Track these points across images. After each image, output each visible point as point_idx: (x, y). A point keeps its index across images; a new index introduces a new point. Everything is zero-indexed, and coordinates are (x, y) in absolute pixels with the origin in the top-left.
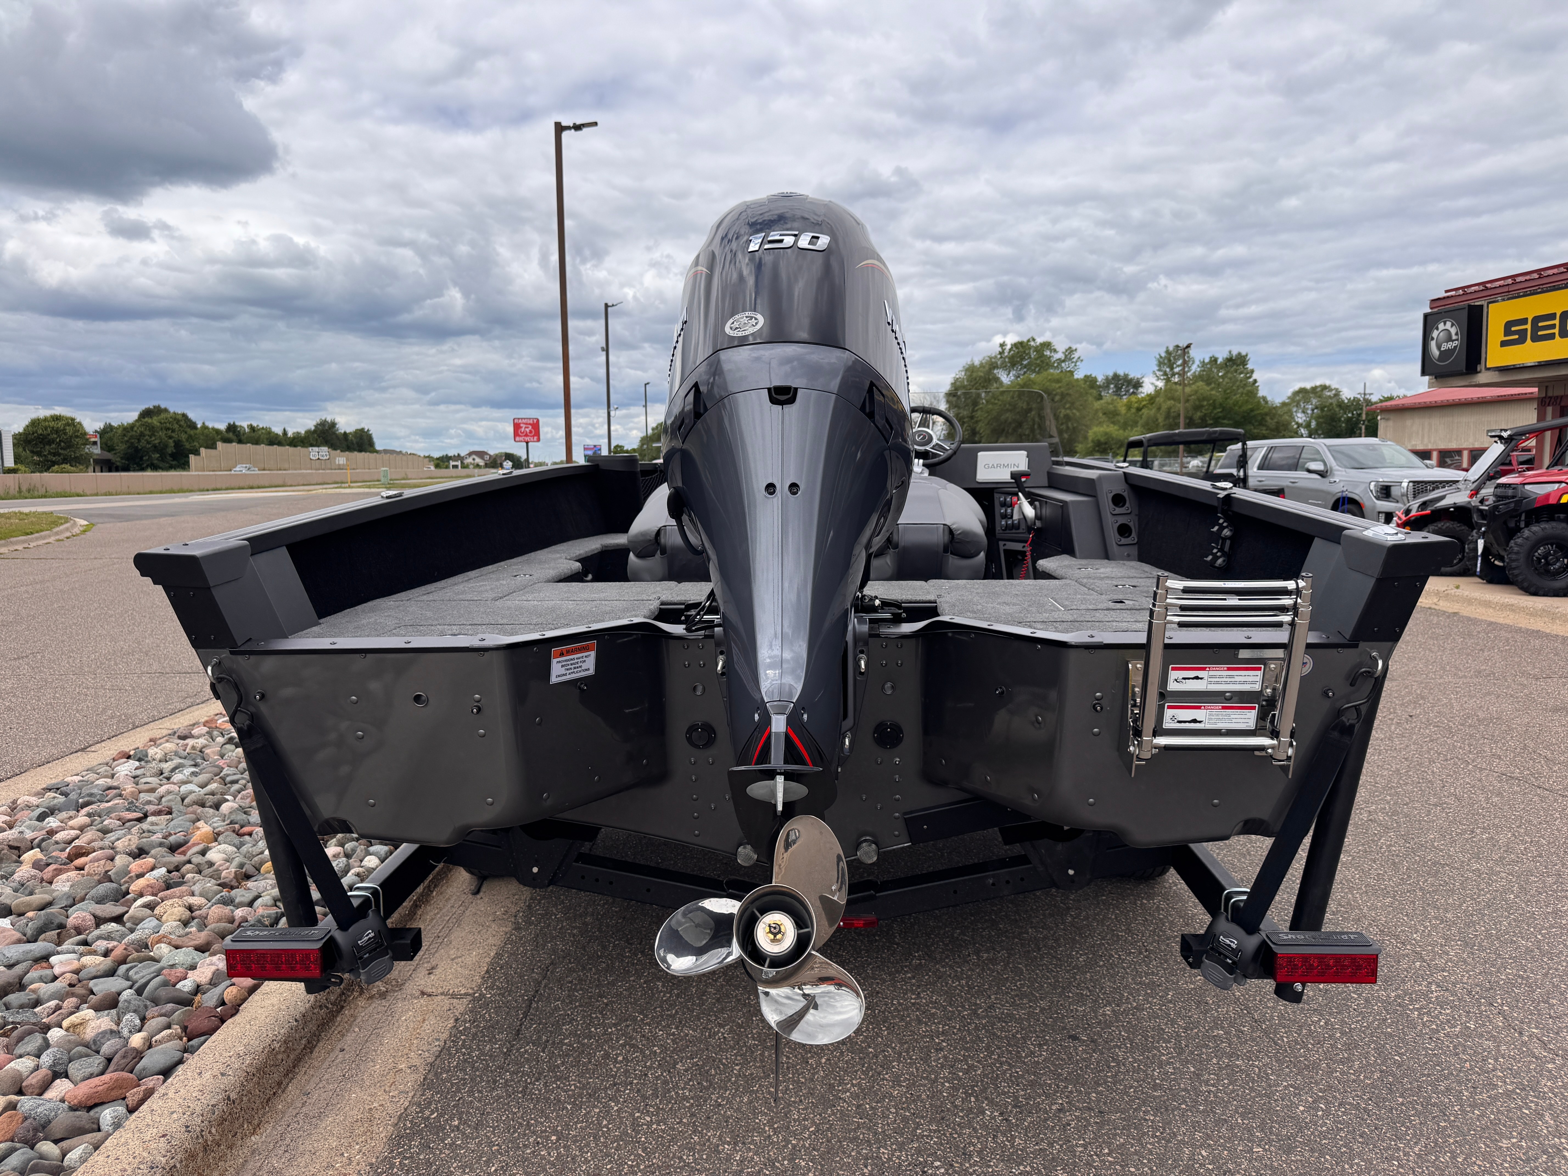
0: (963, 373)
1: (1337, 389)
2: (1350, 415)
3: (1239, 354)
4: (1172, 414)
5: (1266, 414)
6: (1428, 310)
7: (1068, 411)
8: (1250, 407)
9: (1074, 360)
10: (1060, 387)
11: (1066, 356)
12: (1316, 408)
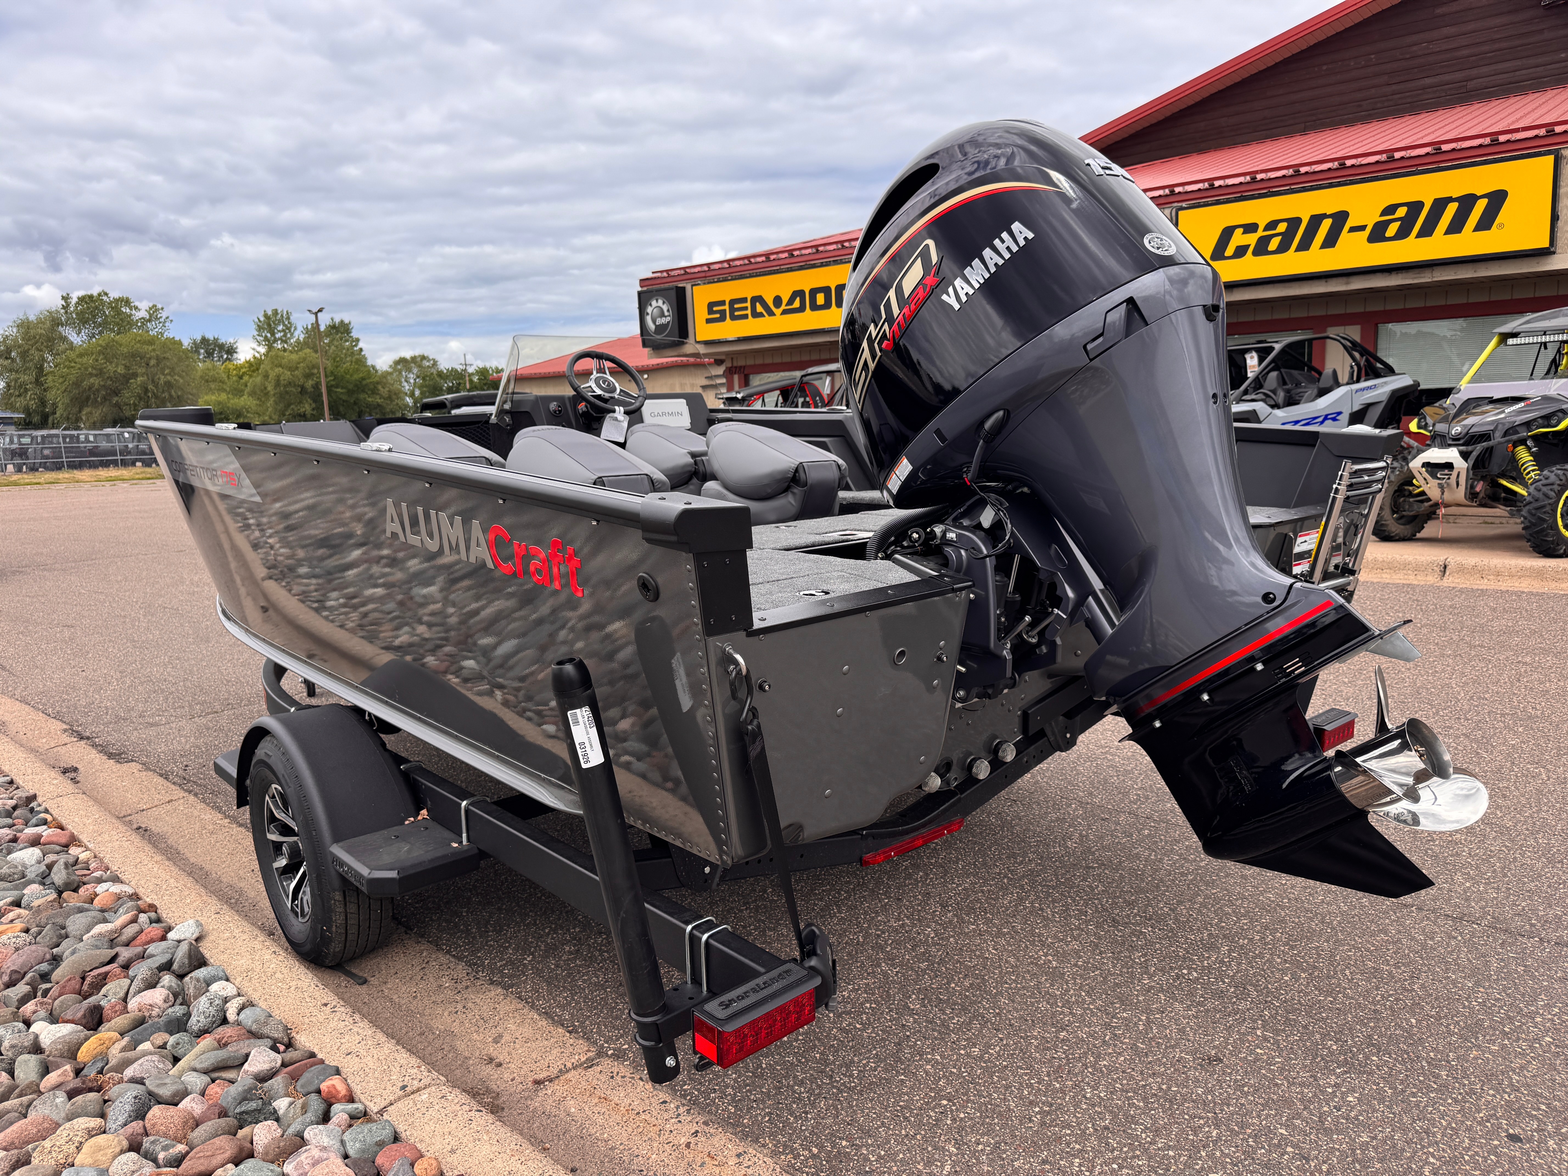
0: (15, 330)
1: (434, 360)
2: (451, 384)
3: (342, 321)
4: (282, 382)
5: (378, 383)
6: (640, 289)
7: (169, 378)
8: (361, 375)
9: (162, 320)
10: (154, 350)
11: (151, 315)
12: (418, 377)
